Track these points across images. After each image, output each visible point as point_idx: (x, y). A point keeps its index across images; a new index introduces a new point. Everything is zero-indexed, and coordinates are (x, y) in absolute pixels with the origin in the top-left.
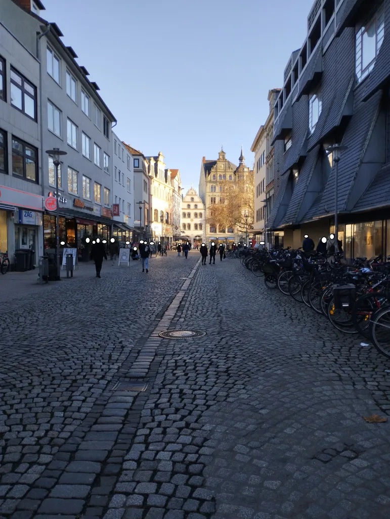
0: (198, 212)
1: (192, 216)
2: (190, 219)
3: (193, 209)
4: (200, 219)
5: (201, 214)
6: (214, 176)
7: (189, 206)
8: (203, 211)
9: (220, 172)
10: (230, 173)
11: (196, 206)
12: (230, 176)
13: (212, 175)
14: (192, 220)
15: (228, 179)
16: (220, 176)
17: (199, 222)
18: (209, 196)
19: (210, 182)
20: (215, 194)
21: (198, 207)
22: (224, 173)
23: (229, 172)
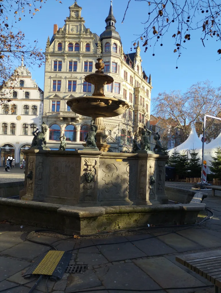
0: (30, 104)
1: (20, 110)
2: (14, 116)
3: (23, 100)
4: (34, 117)
5: (35, 108)
6: (60, 45)
7: (15, 94)
8: (38, 104)
9: (69, 38)
10: (88, 41)
11: (27, 94)
12: (88, 46)
13: (57, 44)
14: (18, 118)
15: (84, 50)
16: (71, 45)
17: (32, 122)
18: (50, 78)
19: (53, 54)
20: (59, 75)
21: (31, 97)
22: (77, 41)
23: (84, 38)
